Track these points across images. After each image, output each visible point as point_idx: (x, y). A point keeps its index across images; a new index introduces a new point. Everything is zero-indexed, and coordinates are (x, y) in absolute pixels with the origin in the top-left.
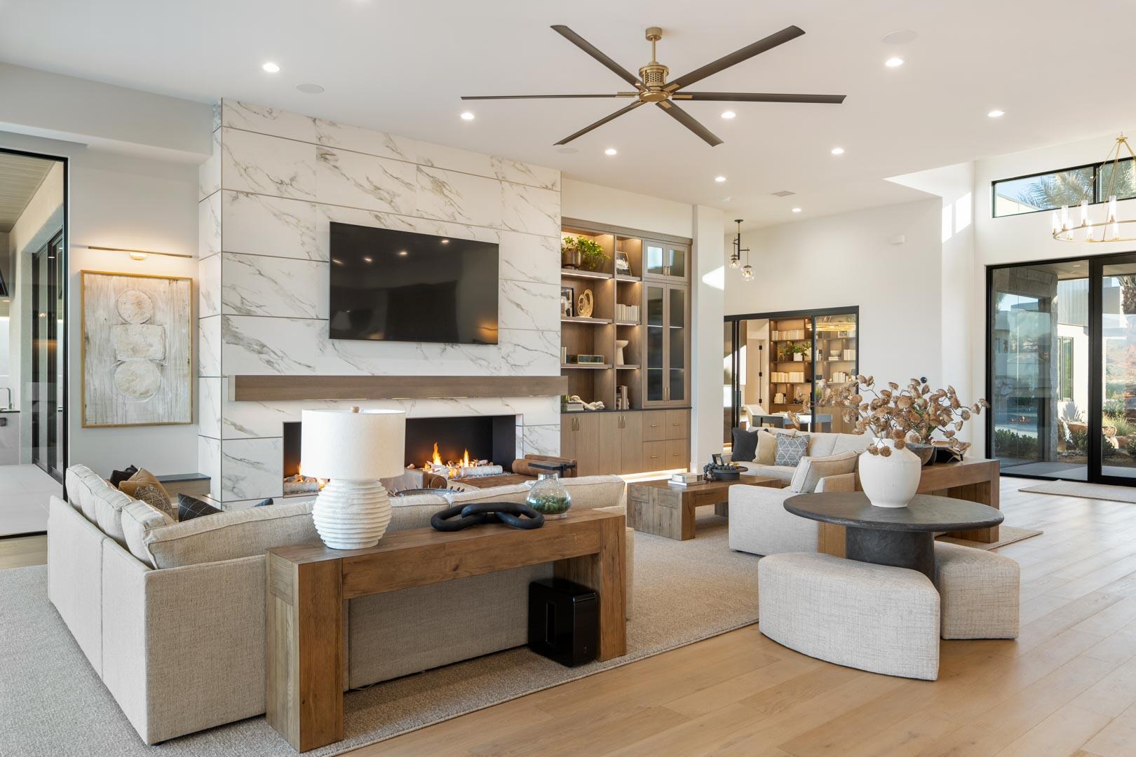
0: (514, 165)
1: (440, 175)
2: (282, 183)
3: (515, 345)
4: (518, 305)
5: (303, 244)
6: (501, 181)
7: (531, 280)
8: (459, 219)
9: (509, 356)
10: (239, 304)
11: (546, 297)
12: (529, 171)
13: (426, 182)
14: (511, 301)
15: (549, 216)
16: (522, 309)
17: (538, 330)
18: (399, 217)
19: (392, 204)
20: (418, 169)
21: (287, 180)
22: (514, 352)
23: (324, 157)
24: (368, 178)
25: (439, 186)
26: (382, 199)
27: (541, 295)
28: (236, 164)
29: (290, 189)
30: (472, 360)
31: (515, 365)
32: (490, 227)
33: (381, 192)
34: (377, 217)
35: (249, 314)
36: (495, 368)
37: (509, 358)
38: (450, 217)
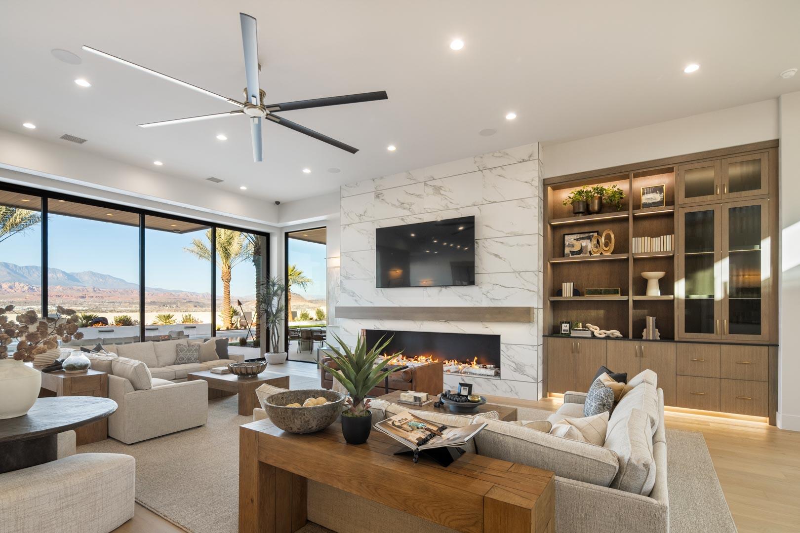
0: (493, 156)
1: (437, 183)
2: (361, 215)
3: (494, 284)
4: (496, 255)
5: (369, 243)
6: (482, 171)
7: (508, 235)
8: (451, 206)
9: (488, 292)
10: (346, 275)
11: (522, 246)
12: (507, 154)
13: (430, 190)
14: (491, 253)
15: (526, 182)
16: (500, 258)
17: (515, 272)
18: (415, 216)
19: (410, 210)
20: (426, 184)
21: (363, 214)
22: (493, 289)
23: (377, 197)
24: (398, 200)
25: (437, 190)
26: (404, 209)
27: (517, 245)
28: (345, 213)
29: (364, 217)
30: (460, 296)
31: (493, 299)
32: (474, 205)
33: (404, 205)
34: (402, 219)
35: (349, 278)
36: (477, 302)
37: (488, 294)
38: (444, 207)
